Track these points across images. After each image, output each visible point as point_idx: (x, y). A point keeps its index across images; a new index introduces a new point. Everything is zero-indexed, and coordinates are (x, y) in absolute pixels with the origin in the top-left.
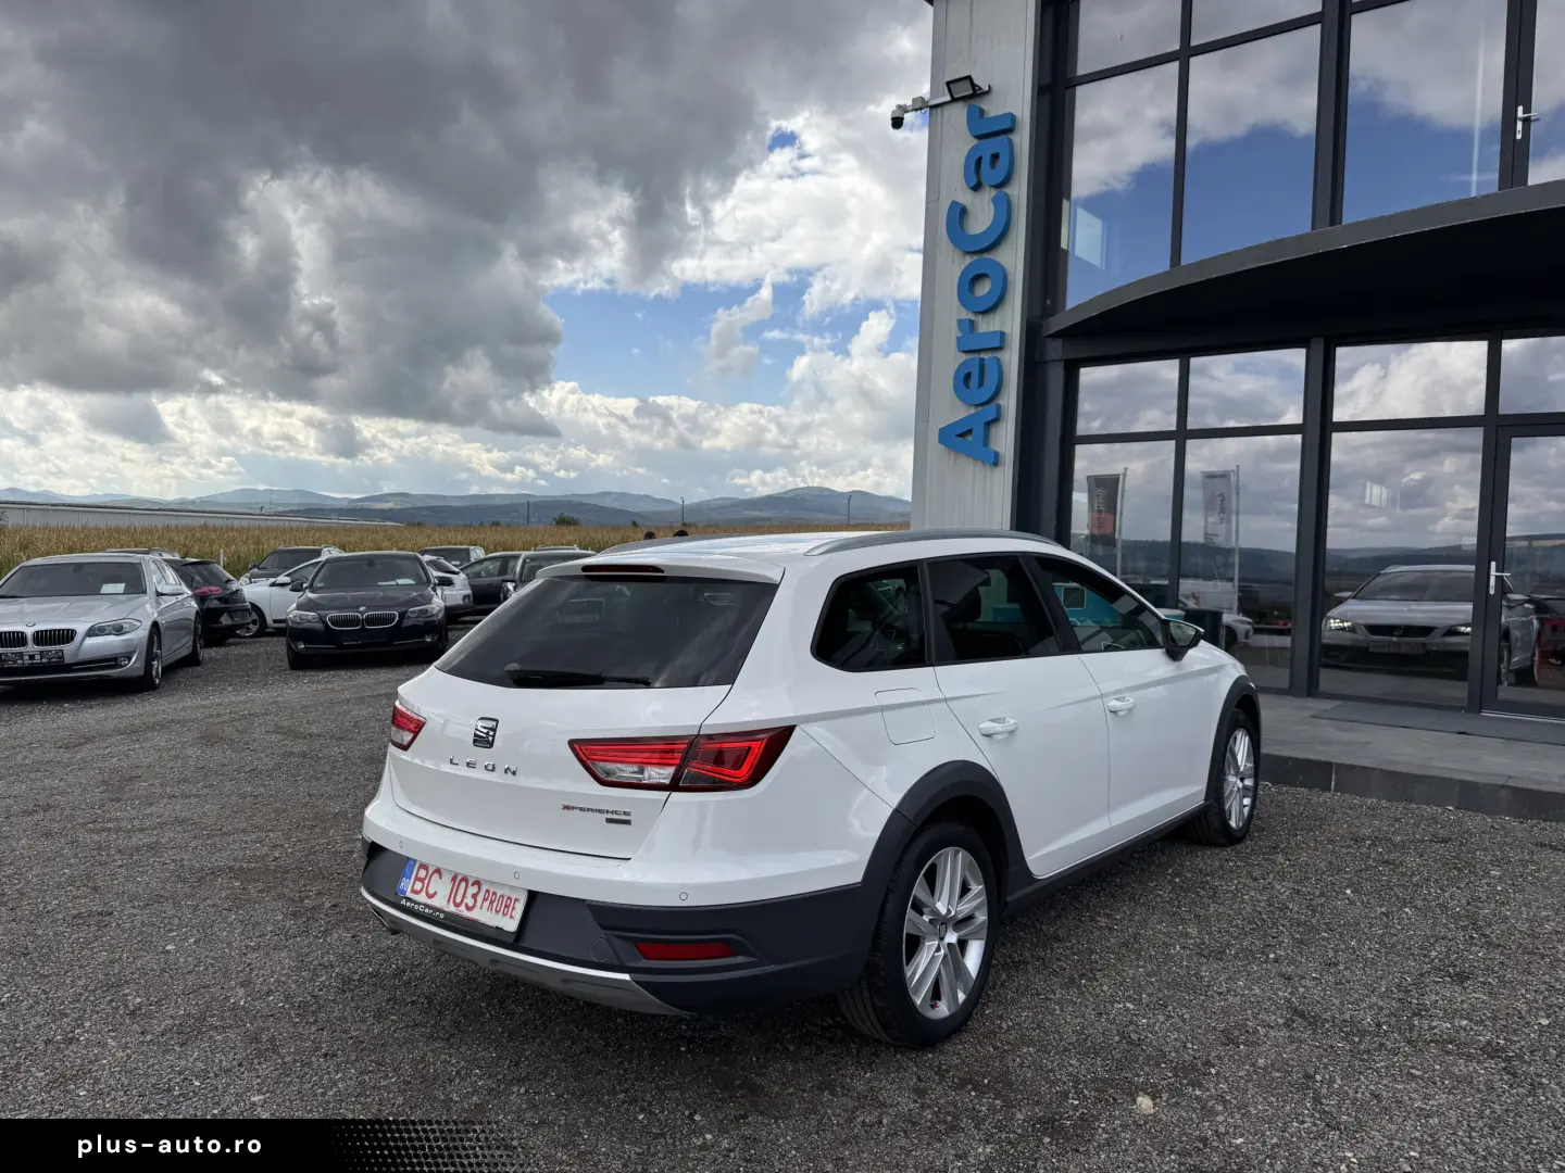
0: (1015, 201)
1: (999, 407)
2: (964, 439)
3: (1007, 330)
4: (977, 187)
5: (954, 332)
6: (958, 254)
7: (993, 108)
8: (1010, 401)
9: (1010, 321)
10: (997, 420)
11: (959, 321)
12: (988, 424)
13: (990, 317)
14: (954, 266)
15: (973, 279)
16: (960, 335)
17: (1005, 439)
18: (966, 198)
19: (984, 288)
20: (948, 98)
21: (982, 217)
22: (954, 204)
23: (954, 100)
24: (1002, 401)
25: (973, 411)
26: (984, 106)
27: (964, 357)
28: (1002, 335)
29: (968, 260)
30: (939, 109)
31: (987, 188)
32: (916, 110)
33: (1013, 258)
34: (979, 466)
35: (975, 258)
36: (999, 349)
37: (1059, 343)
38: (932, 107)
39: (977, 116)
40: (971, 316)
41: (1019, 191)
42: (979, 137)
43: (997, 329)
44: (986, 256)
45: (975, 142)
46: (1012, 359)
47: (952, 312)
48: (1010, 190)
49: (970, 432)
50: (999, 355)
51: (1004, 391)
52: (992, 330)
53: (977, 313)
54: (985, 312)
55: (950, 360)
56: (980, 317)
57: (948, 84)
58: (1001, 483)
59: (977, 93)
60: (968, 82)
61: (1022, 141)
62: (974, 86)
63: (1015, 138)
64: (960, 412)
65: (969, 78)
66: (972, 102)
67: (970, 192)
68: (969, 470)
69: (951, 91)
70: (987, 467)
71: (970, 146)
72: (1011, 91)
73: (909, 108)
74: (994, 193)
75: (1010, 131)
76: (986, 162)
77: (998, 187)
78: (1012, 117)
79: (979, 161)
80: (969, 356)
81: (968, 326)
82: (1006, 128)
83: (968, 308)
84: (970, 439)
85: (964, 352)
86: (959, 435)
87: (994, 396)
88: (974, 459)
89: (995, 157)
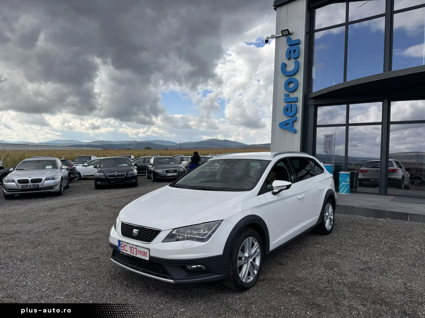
0: (300, 63)
1: (296, 117)
2: (287, 126)
3: (298, 97)
4: (289, 59)
5: (283, 97)
6: (284, 77)
7: (294, 38)
8: (299, 116)
9: (299, 94)
10: (296, 121)
11: (285, 94)
12: (293, 122)
13: (294, 93)
14: (283, 80)
15: (288, 83)
16: (285, 98)
17: (298, 126)
18: (286, 61)
19: (292, 86)
20: (281, 35)
21: (291, 67)
22: (283, 63)
23: (283, 35)
24: (297, 116)
25: (289, 118)
26: (291, 37)
27: (286, 104)
28: (297, 98)
29: (287, 78)
30: (278, 38)
31: (292, 59)
32: (272, 38)
33: (300, 77)
34: (291, 133)
35: (289, 78)
36: (296, 102)
37: (313, 100)
38: (276, 37)
39: (289, 40)
40: (288, 93)
41: (302, 60)
42: (290, 46)
43: (296, 96)
44: (292, 77)
45: (289, 47)
46: (300, 104)
47: (282, 92)
48: (299, 60)
49: (288, 124)
50: (296, 103)
51: (298, 113)
52: (294, 97)
53: (289, 92)
54: (292, 92)
55: (282, 105)
56: (291, 94)
57: (282, 31)
58: (297, 138)
59: (289, 34)
60: (287, 31)
61: (302, 46)
62: (289, 32)
63: (300, 46)
64: (285, 119)
65: (288, 30)
66: (288, 36)
67: (288, 60)
68: (288, 134)
69: (282, 33)
70: (293, 133)
71: (287, 47)
72: (299, 33)
73: (270, 38)
74: (294, 60)
75: (299, 44)
76: (292, 52)
77: (295, 59)
78: (299, 40)
79: (290, 52)
80: (287, 104)
81: (287, 96)
82: (298, 43)
83: (287, 91)
84: (288, 126)
85: (286, 102)
86: (285, 125)
87: (295, 114)
88: (289, 131)
89: (295, 51)
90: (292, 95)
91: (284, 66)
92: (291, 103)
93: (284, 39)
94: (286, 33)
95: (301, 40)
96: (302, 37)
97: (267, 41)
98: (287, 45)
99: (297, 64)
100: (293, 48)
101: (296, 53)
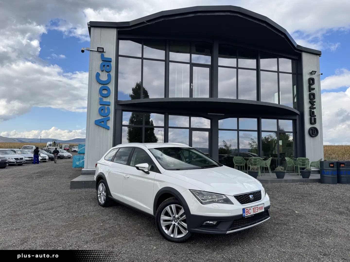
3: (111, 102)
4: (102, 71)
5: (98, 100)
6: (98, 84)
8: (112, 116)
9: (111, 100)
10: (109, 120)
12: (107, 120)
14: (98, 87)
15: (102, 90)
17: (111, 124)
18: (100, 72)
19: (105, 92)
20: (97, 50)
22: (98, 73)
23: (98, 51)
24: (110, 116)
25: (103, 118)
27: (100, 106)
28: (110, 102)
29: (101, 86)
30: (94, 52)
32: (87, 50)
33: (112, 87)
35: (102, 85)
39: (102, 56)
41: (113, 74)
42: (103, 61)
43: (108, 101)
44: (105, 85)
46: (112, 108)
47: (96, 96)
48: (111, 74)
50: (109, 107)
51: (111, 114)
52: (107, 101)
55: (96, 107)
56: (104, 98)
57: (98, 48)
58: (110, 134)
62: (103, 50)
63: (112, 63)
64: (100, 118)
65: (103, 48)
66: (102, 53)
67: (101, 71)
68: (102, 130)
69: (98, 49)
70: (107, 130)
71: (101, 62)
72: (110, 53)
73: (85, 49)
74: (107, 74)
75: (111, 62)
76: (106, 66)
77: (108, 72)
78: (111, 59)
79: (104, 66)
80: (102, 106)
82: (109, 61)
83: (101, 96)
84: (102, 123)
85: (101, 104)
86: (100, 122)
87: (108, 115)
88: (103, 128)
89: (108, 66)
90: (105, 100)
91: (98, 75)
92: (105, 106)
93: (98, 55)
94: (101, 51)
95: (112, 59)
96: (113, 57)
97: (83, 51)
98: (101, 60)
99: (109, 76)
100: (107, 63)
101: (108, 68)
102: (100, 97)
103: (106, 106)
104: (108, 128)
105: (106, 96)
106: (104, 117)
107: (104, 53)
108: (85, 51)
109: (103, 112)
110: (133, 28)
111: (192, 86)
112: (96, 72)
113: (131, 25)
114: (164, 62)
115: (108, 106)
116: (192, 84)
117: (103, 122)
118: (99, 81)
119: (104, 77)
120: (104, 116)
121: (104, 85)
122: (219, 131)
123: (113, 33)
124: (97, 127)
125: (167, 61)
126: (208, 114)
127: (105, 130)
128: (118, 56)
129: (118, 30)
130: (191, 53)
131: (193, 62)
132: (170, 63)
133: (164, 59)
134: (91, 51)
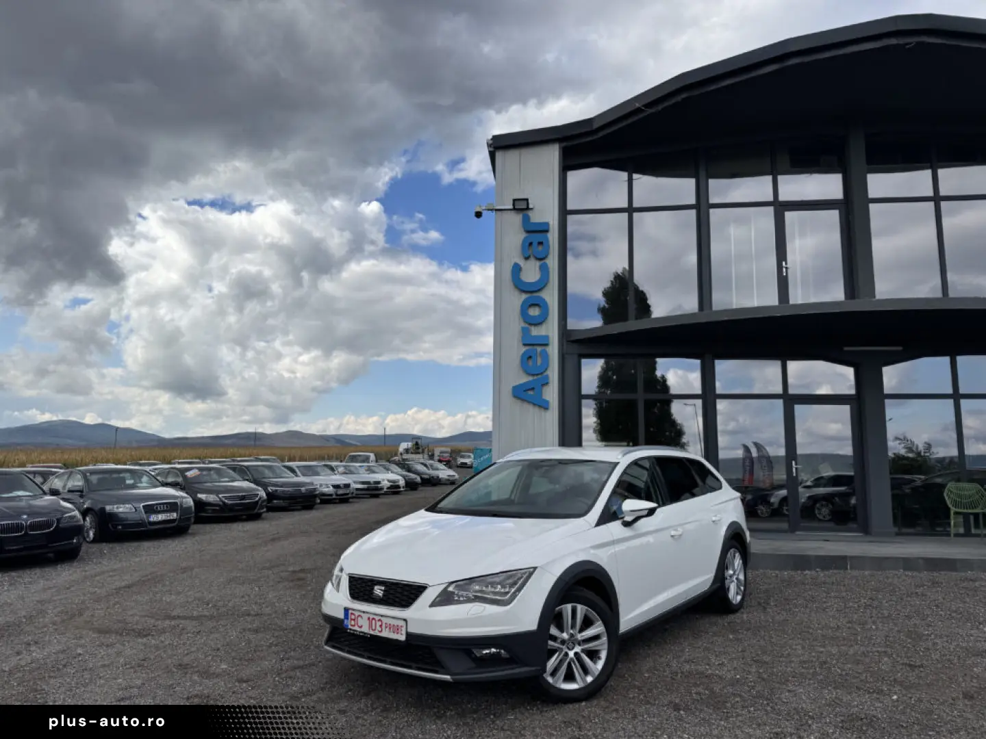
0: (551, 266)
1: (547, 377)
2: (527, 394)
3: (550, 335)
4: (527, 258)
5: (518, 334)
6: (517, 293)
7: (536, 217)
8: (554, 373)
9: (551, 330)
10: (547, 383)
11: (522, 328)
12: (543, 385)
14: (517, 299)
15: (528, 306)
16: (522, 336)
17: (552, 394)
18: (522, 263)
19: (534, 312)
20: (511, 207)
22: (515, 265)
23: (514, 209)
24: (549, 372)
25: (531, 378)
27: (524, 349)
28: (547, 337)
29: (524, 296)
30: (502, 212)
31: (534, 258)
32: (489, 210)
33: (551, 296)
35: (528, 295)
36: (547, 345)
37: (576, 345)
38: (497, 210)
39: (526, 220)
40: (527, 326)
41: (553, 262)
42: (528, 232)
43: (544, 334)
44: (535, 294)
45: (527, 234)
46: (554, 351)
47: (515, 325)
48: (548, 261)
50: (547, 348)
51: (550, 369)
52: (540, 334)
53: (531, 325)
54: (535, 325)
55: (516, 350)
56: (533, 328)
57: (514, 200)
58: (551, 419)
59: (528, 208)
60: (526, 202)
61: (553, 237)
62: (528, 204)
63: (550, 235)
64: (524, 379)
65: (527, 199)
66: (525, 212)
67: (524, 259)
68: (531, 411)
69: (514, 205)
70: (543, 409)
71: (523, 235)
72: (546, 211)
73: (484, 208)
74: (538, 263)
75: (547, 231)
76: (535, 244)
77: (540, 259)
78: (547, 224)
79: (531, 244)
80: (527, 348)
81: (525, 332)
82: (543, 229)
83: (525, 322)
84: (531, 393)
85: (525, 345)
86: (525, 391)
87: (545, 372)
88: (534, 404)
89: (540, 243)
90: (535, 331)
91: (517, 269)
92: (535, 347)
93: (516, 219)
94: (521, 206)
95: (551, 223)
96: (552, 219)
97: (478, 215)
98: (522, 230)
99: (544, 270)
100: (536, 238)
101: (540, 248)
102: (523, 325)
103: (539, 349)
104: (544, 406)
105: (538, 323)
106: (535, 377)
107: (530, 213)
108: (485, 213)
109: (530, 363)
110: (601, 134)
111: (784, 270)
112: (512, 264)
113: (596, 126)
114: (693, 212)
115: (543, 348)
116: (786, 264)
117: (533, 389)
118: (520, 286)
119: (531, 273)
120: (533, 375)
121: (531, 293)
122: (887, 401)
123: (551, 156)
124: (519, 402)
125: (702, 207)
126: (846, 349)
127: (537, 409)
128: (564, 212)
129: (564, 144)
130: (775, 173)
131: (782, 198)
132: (711, 211)
133: (692, 201)
134: (499, 213)
